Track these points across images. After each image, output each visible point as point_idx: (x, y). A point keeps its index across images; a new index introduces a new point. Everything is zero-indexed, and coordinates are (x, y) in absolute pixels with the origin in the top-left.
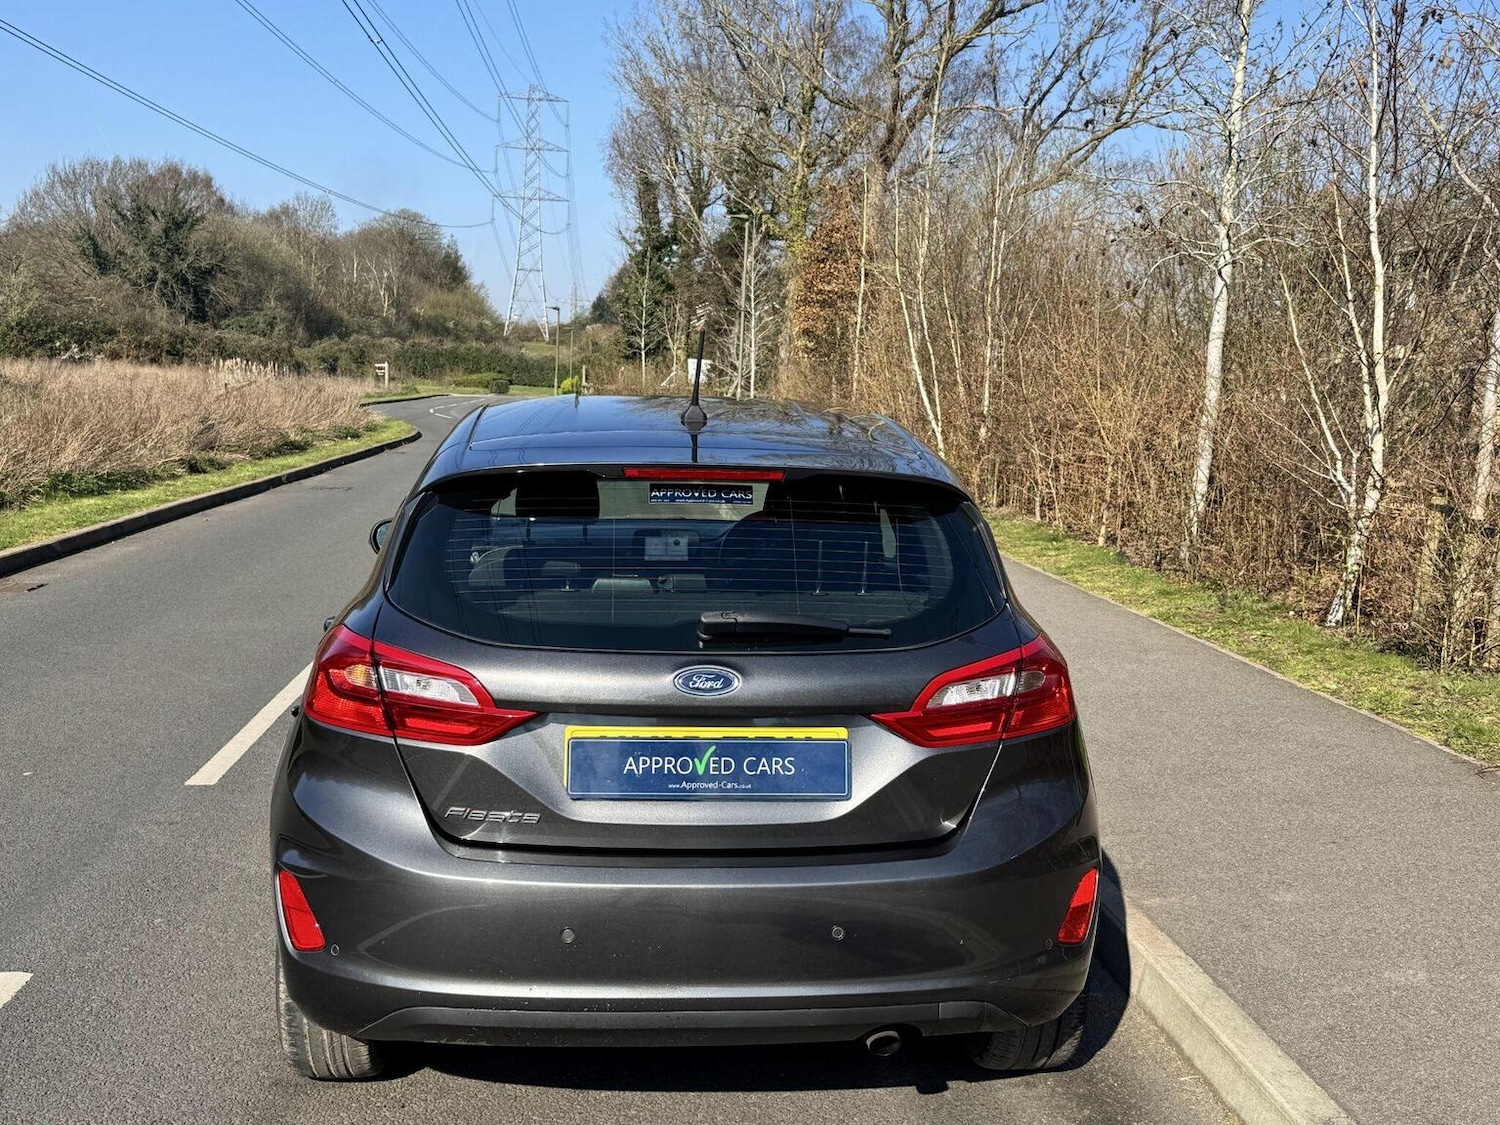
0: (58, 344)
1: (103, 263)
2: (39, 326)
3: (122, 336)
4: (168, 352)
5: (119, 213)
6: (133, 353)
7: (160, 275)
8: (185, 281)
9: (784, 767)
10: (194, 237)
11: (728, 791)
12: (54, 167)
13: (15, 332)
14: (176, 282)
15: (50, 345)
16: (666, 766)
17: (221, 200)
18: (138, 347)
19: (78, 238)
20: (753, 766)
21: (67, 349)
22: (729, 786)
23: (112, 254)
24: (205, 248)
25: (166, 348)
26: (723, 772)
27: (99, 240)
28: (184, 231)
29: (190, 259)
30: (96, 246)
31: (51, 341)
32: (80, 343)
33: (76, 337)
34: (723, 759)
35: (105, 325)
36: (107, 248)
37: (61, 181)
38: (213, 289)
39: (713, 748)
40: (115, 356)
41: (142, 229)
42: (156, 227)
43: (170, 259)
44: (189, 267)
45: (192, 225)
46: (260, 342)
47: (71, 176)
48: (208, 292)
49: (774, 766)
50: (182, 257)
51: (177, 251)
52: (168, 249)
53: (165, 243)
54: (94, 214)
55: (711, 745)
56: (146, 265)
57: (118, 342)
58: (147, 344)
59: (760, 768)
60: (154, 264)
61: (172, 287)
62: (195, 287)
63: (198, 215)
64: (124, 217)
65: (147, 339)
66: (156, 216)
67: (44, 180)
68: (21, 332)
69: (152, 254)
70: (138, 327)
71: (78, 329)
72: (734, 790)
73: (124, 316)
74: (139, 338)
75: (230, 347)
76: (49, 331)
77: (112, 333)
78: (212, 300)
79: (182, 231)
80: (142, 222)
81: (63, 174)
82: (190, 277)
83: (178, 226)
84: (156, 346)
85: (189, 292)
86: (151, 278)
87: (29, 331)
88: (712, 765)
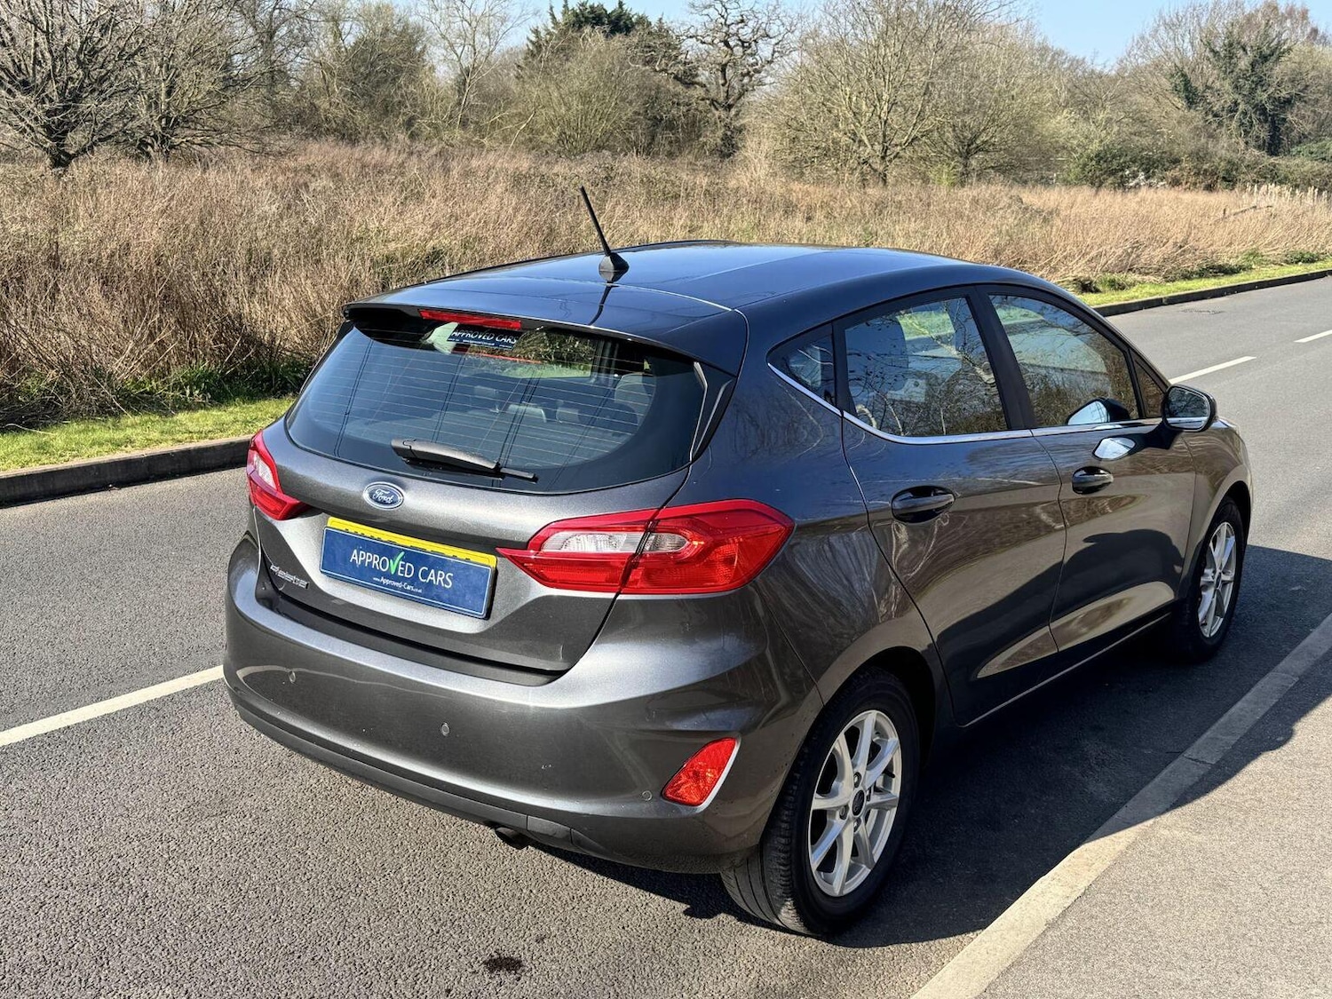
0: (1127, 172)
1: (1191, 97)
2: (1114, 157)
3: (1184, 165)
4: (1224, 178)
5: (1212, 51)
6: (1192, 179)
7: (1241, 107)
8: (1263, 111)
9: (445, 580)
10: (1277, 69)
11: (406, 591)
12: (1160, 14)
13: (1094, 163)
14: (1255, 113)
15: (1121, 174)
16: (374, 562)
17: (1315, 31)
18: (1197, 174)
19: (1172, 76)
20: (425, 575)
21: (1135, 177)
22: (408, 588)
23: (1201, 88)
24: (1286, 78)
25: (1221, 175)
26: (406, 576)
27: (1191, 77)
28: (1269, 64)
29: (1271, 90)
30: (1187, 83)
31: (1123, 170)
32: (1147, 171)
33: (1144, 166)
34: (408, 564)
35: (1171, 154)
36: (1198, 84)
37: (1165, 24)
38: (1290, 117)
39: (403, 553)
40: (1176, 183)
41: (1230, 64)
42: (1244, 63)
43: (1253, 91)
44: (1269, 97)
45: (1279, 57)
46: (1312, 167)
47: (1174, 20)
48: (1284, 120)
49: (439, 578)
50: (1264, 88)
51: (1260, 82)
52: (1253, 81)
53: (1250, 76)
54: (1190, 54)
55: (401, 551)
56: (1228, 99)
57: (1180, 170)
58: (1206, 170)
59: (429, 578)
60: (1236, 96)
61: (1251, 117)
62: (1273, 116)
63: (1285, 47)
64: (1215, 53)
65: (1205, 167)
66: (1244, 50)
67: (1151, 24)
68: (1098, 162)
69: (1236, 87)
70: (1199, 156)
71: (1147, 159)
72: (411, 592)
73: (1191, 147)
74: (1199, 166)
75: (1282, 174)
76: (1121, 161)
77: (1176, 161)
78: (1287, 128)
79: (1267, 64)
80: (1231, 58)
81: (1167, 17)
82: (1269, 107)
83: (1265, 58)
84: (1213, 173)
85: (1266, 121)
86: (1233, 109)
87: (1105, 161)
88: (400, 568)
